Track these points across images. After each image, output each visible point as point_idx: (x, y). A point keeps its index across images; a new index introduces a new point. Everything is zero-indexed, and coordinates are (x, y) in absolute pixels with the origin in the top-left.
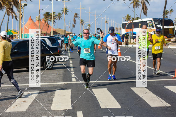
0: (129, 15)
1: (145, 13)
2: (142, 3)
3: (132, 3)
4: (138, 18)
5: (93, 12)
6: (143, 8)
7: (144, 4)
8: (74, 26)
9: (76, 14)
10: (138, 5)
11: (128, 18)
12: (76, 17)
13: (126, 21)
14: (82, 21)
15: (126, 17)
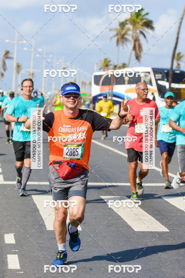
0: (109, 60)
1: (138, 57)
2: (133, 38)
3: (114, 36)
4: (124, 66)
5: (40, 50)
6: (134, 48)
7: (136, 40)
8: (2, 75)
9: (7, 53)
10: (126, 40)
11: (106, 65)
12: (7, 58)
13: (102, 70)
14: (18, 66)
15: (101, 61)
